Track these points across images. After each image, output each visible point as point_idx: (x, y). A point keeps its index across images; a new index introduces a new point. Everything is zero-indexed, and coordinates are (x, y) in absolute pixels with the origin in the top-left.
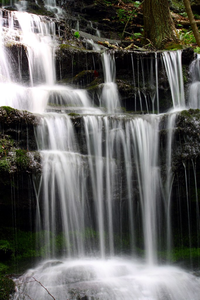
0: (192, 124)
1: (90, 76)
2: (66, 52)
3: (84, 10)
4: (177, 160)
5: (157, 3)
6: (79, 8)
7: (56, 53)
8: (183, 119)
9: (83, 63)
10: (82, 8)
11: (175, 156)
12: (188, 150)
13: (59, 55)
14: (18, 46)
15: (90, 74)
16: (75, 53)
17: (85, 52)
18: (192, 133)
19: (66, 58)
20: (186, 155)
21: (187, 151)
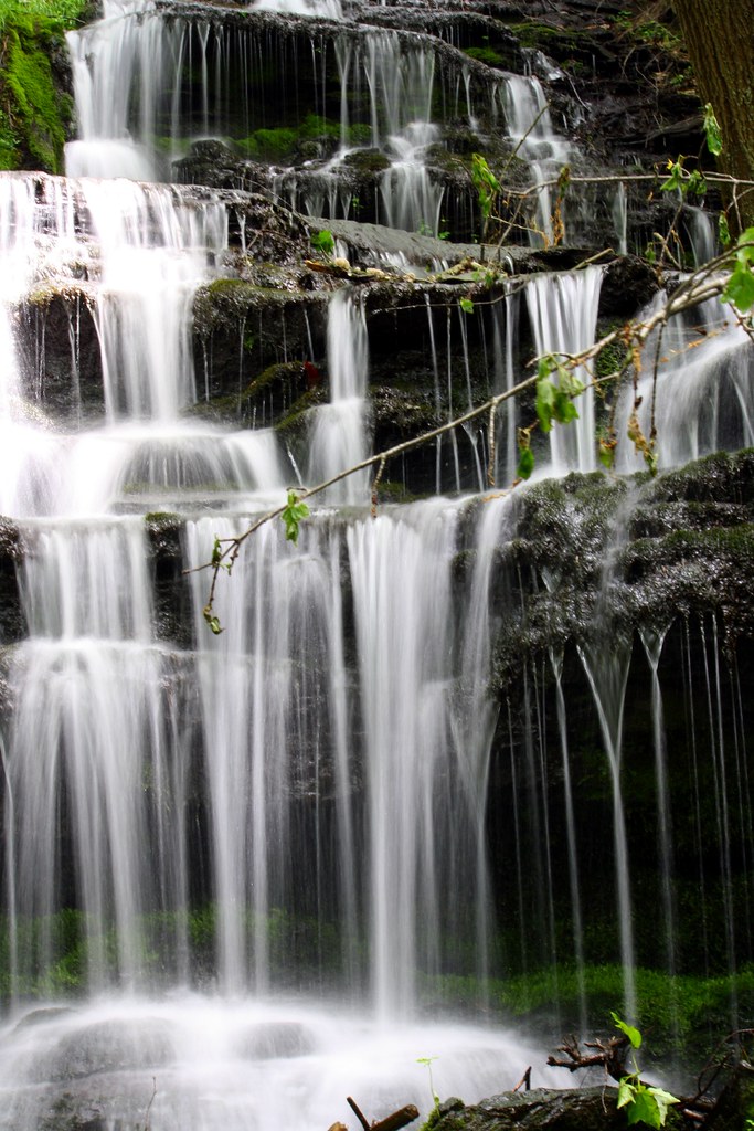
0: (559, 526)
1: (293, 382)
2: (223, 306)
3: (659, 139)
4: (511, 654)
5: (747, 98)
6: (640, 136)
7: (194, 311)
8: (532, 510)
9: (276, 339)
10: (651, 134)
11: (504, 642)
12: (541, 617)
13: (201, 319)
14: (67, 297)
15: (293, 374)
16: (251, 306)
17: (279, 302)
18: (557, 557)
19: (223, 325)
20: (533, 635)
21: (537, 623)
